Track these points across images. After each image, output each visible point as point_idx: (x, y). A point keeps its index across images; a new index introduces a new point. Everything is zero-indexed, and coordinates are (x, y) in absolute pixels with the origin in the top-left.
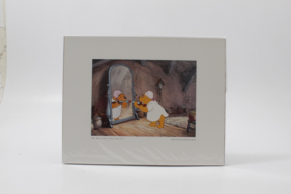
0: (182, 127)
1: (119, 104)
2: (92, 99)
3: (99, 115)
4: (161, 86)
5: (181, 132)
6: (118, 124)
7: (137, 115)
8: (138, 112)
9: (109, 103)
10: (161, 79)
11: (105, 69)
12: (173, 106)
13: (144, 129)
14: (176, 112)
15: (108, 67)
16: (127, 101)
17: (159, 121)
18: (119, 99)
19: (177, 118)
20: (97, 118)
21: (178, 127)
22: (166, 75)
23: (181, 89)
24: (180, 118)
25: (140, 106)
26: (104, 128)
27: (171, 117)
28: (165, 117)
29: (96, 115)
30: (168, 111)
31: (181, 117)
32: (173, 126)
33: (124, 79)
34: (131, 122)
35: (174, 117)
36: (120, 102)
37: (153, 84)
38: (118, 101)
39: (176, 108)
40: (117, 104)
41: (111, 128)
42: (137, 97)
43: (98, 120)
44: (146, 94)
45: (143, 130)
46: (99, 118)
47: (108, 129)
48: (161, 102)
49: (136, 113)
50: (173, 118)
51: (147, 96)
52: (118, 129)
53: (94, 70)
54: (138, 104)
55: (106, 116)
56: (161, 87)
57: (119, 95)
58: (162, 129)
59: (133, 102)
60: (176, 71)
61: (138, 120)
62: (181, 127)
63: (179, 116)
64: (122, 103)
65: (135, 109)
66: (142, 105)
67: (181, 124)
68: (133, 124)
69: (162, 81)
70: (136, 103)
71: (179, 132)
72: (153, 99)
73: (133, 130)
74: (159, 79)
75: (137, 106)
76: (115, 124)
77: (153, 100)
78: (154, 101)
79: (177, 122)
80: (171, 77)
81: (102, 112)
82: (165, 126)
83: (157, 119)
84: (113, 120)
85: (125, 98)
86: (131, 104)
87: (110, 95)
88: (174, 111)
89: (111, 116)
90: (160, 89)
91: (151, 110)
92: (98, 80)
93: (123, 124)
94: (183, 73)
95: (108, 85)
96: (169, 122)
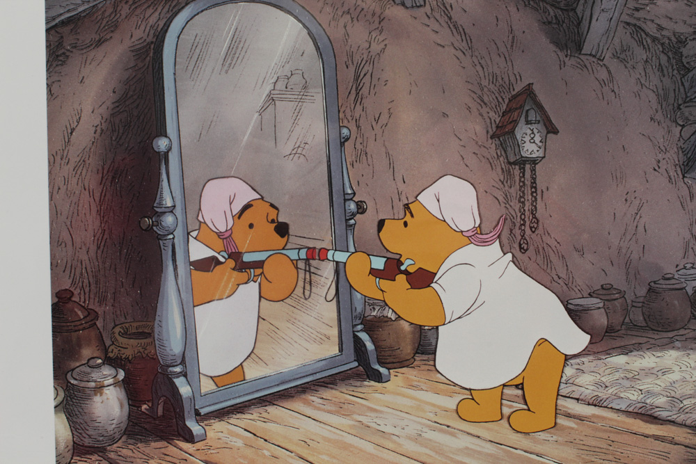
0: (681, 418)
1: (244, 276)
2: (56, 242)
3: (106, 350)
4: (530, 142)
5: (677, 452)
6: (239, 409)
7: (370, 346)
8: (372, 326)
9: (171, 268)
10: (529, 91)
11: (138, 34)
12: (616, 278)
13: (417, 438)
14: (638, 317)
15: (154, 18)
16: (293, 255)
17: (520, 386)
18: (243, 242)
19: (648, 360)
20: (95, 375)
21: (653, 419)
22: (562, 65)
23: (673, 156)
24: (671, 357)
25: (385, 284)
26: (146, 442)
27: (608, 352)
28: (567, 358)
29: (87, 352)
30: (586, 310)
31: (673, 354)
32: (622, 418)
33: (271, 99)
34: (328, 393)
35: (625, 350)
36: (247, 258)
37: (476, 128)
38: (235, 256)
39: (642, 291)
40: (226, 272)
41: (189, 437)
42: (366, 223)
43: (99, 388)
44: (426, 198)
45: (411, 447)
46: (107, 371)
47: (171, 450)
48: (531, 252)
49: (364, 336)
50: (620, 360)
51: (433, 208)
52: (240, 443)
53: (60, 44)
54: (374, 272)
55: (155, 359)
56: (530, 149)
57: (237, 208)
58: (543, 436)
59: (341, 257)
60: (637, 30)
61: (378, 378)
62: (673, 422)
63: (663, 346)
64: (259, 264)
65: (352, 309)
66: (401, 278)
67: (673, 400)
68: (340, 409)
69: (540, 107)
70: (360, 268)
71: (666, 458)
72: (479, 230)
73: (346, 447)
74: (518, 88)
75: (366, 286)
76: (222, 414)
77: (477, 236)
78: (485, 243)
79: (647, 384)
80: (603, 74)
81: (125, 334)
82: (569, 416)
83: (512, 370)
84: (207, 386)
85: (282, 229)
86: (326, 272)
87: (178, 211)
88: (626, 311)
89: (187, 360)
90: (522, 162)
91: (467, 313)
92: (87, 107)
93: (272, 410)
94: (682, 42)
95: (162, 144)
96: (588, 392)
